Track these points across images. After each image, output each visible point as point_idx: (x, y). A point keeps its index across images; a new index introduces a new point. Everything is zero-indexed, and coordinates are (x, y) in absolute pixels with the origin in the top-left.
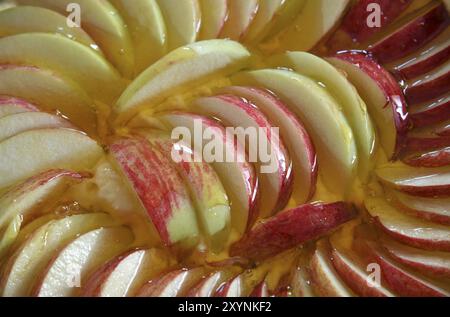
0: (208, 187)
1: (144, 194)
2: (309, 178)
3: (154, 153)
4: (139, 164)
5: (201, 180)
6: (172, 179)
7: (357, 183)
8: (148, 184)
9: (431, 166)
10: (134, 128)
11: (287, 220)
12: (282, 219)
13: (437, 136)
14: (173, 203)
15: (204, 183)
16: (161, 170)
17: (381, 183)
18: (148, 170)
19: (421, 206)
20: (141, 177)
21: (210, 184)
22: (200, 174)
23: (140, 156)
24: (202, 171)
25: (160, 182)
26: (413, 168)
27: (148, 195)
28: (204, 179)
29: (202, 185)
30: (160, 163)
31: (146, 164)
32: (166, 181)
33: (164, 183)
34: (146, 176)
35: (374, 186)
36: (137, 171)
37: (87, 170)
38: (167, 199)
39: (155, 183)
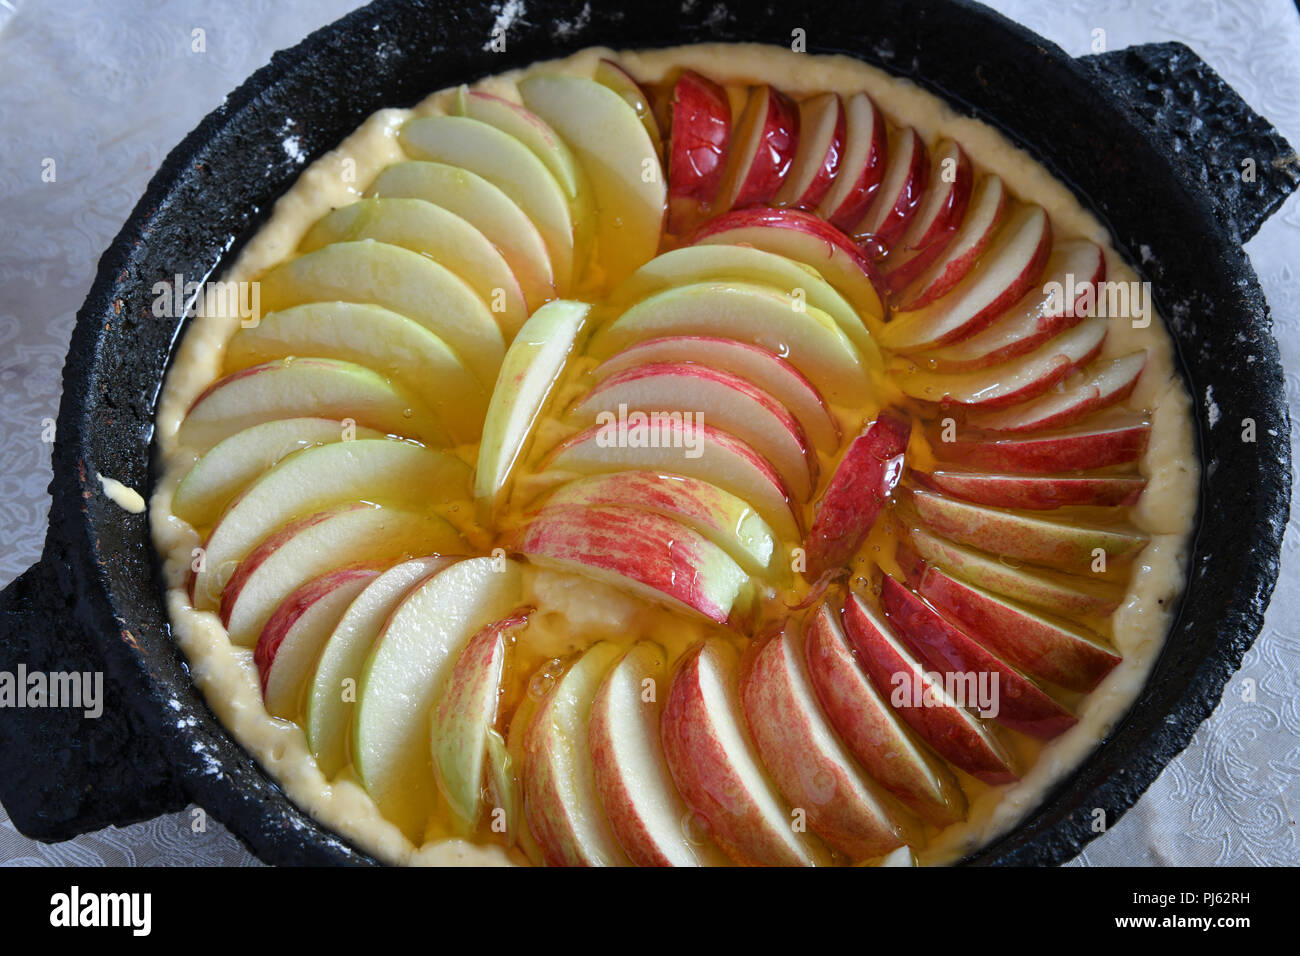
0: (715, 505)
1: (644, 574)
2: (822, 410)
3: (600, 514)
4: (597, 542)
5: (699, 504)
6: (662, 529)
7: (877, 377)
8: (638, 558)
9: (945, 293)
10: (525, 507)
11: (849, 477)
12: (842, 480)
13: (916, 254)
14: (689, 560)
15: (705, 504)
16: (635, 527)
17: (901, 355)
18: (619, 539)
19: (980, 348)
20: (618, 555)
21: (713, 500)
22: (692, 498)
23: (587, 530)
24: (690, 492)
25: (648, 543)
26: (924, 312)
27: (651, 573)
28: (701, 500)
29: (706, 509)
30: (626, 520)
31: (610, 534)
32: (655, 536)
33: (656, 541)
34: (624, 548)
35: (897, 365)
36: (605, 552)
37: (517, 605)
38: (679, 561)
39: (645, 549)
